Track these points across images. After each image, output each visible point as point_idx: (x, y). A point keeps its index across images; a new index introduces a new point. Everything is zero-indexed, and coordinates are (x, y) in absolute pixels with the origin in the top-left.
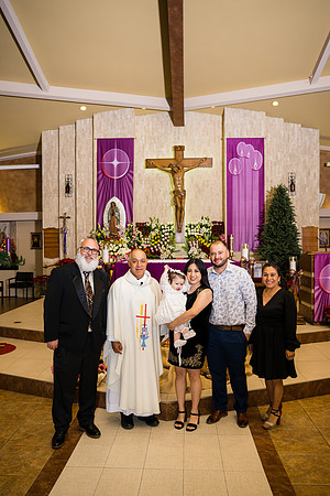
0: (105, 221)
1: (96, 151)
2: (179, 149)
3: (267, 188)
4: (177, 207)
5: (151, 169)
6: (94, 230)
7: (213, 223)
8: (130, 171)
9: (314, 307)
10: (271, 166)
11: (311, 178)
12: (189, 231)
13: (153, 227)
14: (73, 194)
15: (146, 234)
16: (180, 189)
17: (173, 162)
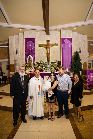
0: (28, 62)
1: (24, 42)
2: (48, 41)
3: (73, 52)
4: (48, 57)
5: (40, 47)
6: (24, 64)
7: (58, 62)
8: (34, 48)
9: (87, 85)
10: (74, 46)
11: (85, 49)
12: (51, 64)
13: (41, 63)
14: (18, 54)
15: (39, 65)
16: (48, 52)
17: (46, 45)
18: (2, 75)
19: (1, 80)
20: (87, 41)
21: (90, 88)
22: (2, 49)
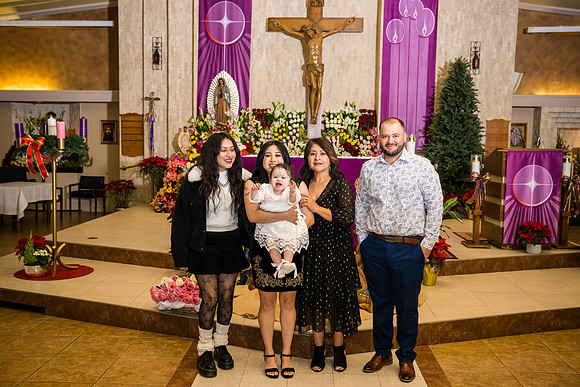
0: (210, 105)
1: (197, 4)
2: (315, 5)
3: (440, 63)
4: (311, 87)
5: (275, 33)
6: (193, 117)
7: (361, 111)
8: (246, 35)
9: (504, 224)
10: (447, 32)
11: (503, 50)
12: (327, 122)
13: (277, 116)
14: (164, 66)
15: (267, 125)
16: (316, 62)
17: (307, 23)
18: (80, 170)
19: (73, 195)
20: (517, 6)
21: (521, 241)
22: (79, 37)
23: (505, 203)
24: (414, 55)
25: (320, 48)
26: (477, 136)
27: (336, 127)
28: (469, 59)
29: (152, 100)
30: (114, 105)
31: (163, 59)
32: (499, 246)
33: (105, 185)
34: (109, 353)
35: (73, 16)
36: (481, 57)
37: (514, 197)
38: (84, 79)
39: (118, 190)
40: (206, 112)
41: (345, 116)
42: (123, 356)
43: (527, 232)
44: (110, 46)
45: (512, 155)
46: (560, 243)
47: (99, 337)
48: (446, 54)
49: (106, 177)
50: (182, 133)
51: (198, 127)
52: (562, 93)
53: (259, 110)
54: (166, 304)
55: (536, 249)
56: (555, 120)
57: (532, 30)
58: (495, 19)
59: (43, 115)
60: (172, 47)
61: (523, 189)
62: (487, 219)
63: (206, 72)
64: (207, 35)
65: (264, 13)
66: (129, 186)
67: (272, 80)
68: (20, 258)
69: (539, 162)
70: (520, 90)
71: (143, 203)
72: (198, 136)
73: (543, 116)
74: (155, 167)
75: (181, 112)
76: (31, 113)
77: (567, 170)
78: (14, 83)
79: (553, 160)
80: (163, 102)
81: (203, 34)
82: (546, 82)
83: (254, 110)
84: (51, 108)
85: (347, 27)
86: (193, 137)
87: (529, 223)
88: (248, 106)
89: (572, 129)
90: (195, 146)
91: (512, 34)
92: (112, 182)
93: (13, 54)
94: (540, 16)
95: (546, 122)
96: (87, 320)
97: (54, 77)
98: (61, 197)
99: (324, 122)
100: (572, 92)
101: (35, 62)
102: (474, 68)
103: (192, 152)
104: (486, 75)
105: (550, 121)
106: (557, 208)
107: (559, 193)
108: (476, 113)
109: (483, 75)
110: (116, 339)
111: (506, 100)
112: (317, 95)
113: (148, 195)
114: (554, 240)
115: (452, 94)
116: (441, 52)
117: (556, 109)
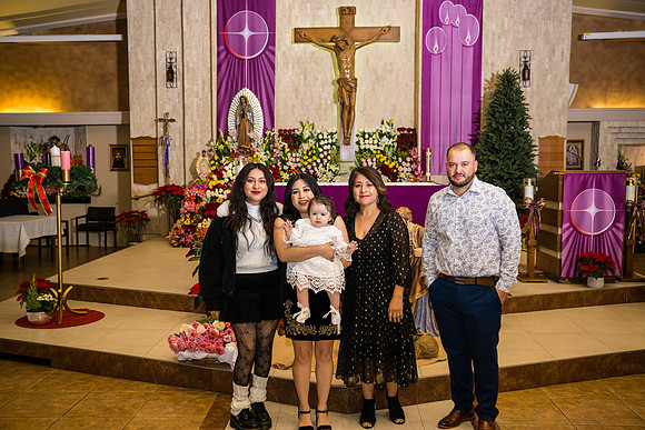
2: (347, 13)
3: (486, 75)
4: (343, 104)
5: (302, 45)
6: (212, 140)
7: (399, 129)
8: (270, 47)
9: (562, 255)
10: (493, 41)
11: (556, 59)
12: (362, 142)
13: (306, 137)
14: (179, 84)
15: (295, 147)
16: (348, 76)
17: (337, 34)
18: (88, 200)
19: (80, 228)
20: (570, 11)
21: (581, 274)
22: (83, 52)
23: (563, 232)
24: (457, 67)
25: (353, 61)
26: (529, 156)
27: (372, 148)
28: (518, 70)
29: (166, 121)
30: (124, 128)
31: (178, 75)
32: (557, 279)
33: (114, 217)
34: (123, 412)
35: (77, 30)
36: (532, 68)
37: (572, 225)
38: (90, 99)
39: (130, 223)
40: (226, 133)
41: (381, 135)
42: (139, 415)
43: (587, 264)
44: (119, 62)
45: (569, 179)
46: (625, 275)
47: (112, 393)
48: (492, 64)
49: (117, 207)
50: (201, 158)
51: (218, 151)
52: (623, 106)
53: (285, 131)
54: (186, 354)
55: (598, 283)
56: (615, 136)
57: (587, 36)
58: (546, 25)
59: (46, 140)
60: (188, 62)
61: (582, 215)
62: (543, 250)
63: (226, 89)
64: (226, 49)
65: (289, 22)
66: (143, 218)
67: (300, 96)
68: (21, 304)
69: (600, 186)
70: (575, 103)
71: (159, 236)
72: (218, 161)
73: (601, 132)
74: (170, 196)
75: (199, 135)
76: (32, 137)
77: (631, 194)
78: (12, 106)
79: (614, 182)
80: (179, 124)
81: (222, 47)
82: (604, 93)
83: (280, 131)
84: (54, 132)
85: (382, 37)
86: (213, 162)
87: (590, 254)
88: (273, 126)
89: (635, 145)
90: (215, 172)
91: (566, 42)
92: (124, 214)
93: (10, 73)
94: (596, 21)
95: (606, 138)
96: (98, 373)
97: (56, 98)
98: (66, 231)
99: (358, 143)
100: (633, 105)
101: (36, 82)
102: (524, 79)
103: (212, 179)
104: (538, 87)
105: (610, 136)
106: (621, 236)
107: (623, 219)
108: (528, 130)
109: (534, 87)
110: (132, 394)
111: (560, 115)
112: (350, 113)
113: (163, 227)
114: (617, 272)
115: (501, 110)
116: (487, 63)
117: (616, 124)
